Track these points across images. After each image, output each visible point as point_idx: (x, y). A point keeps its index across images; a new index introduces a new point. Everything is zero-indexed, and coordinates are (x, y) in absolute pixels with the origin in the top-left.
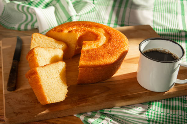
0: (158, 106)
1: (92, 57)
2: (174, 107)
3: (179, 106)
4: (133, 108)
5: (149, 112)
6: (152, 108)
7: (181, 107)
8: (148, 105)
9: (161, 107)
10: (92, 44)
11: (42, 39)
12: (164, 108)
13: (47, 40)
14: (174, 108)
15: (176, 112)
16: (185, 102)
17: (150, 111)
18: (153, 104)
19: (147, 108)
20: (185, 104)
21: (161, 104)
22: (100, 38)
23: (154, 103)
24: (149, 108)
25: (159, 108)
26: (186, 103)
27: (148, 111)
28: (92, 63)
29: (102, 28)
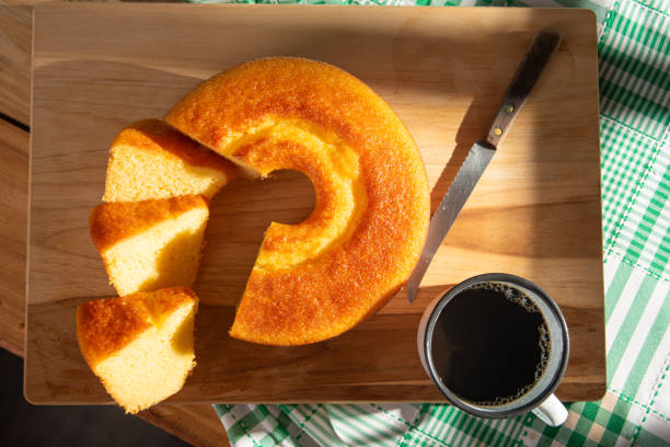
0: (446, 421)
1: (276, 312)
2: (490, 431)
3: (502, 435)
4: (376, 412)
5: (410, 438)
6: (426, 427)
7: (509, 439)
8: (418, 411)
9: (452, 425)
12: (459, 428)
14: (487, 438)
16: (529, 420)
17: (415, 434)
18: (432, 414)
19: (412, 421)
20: (525, 428)
23: (440, 408)
24: (418, 422)
25: (447, 426)
26: (529, 425)
27: (411, 433)
28: (267, 339)
29: (358, 151)
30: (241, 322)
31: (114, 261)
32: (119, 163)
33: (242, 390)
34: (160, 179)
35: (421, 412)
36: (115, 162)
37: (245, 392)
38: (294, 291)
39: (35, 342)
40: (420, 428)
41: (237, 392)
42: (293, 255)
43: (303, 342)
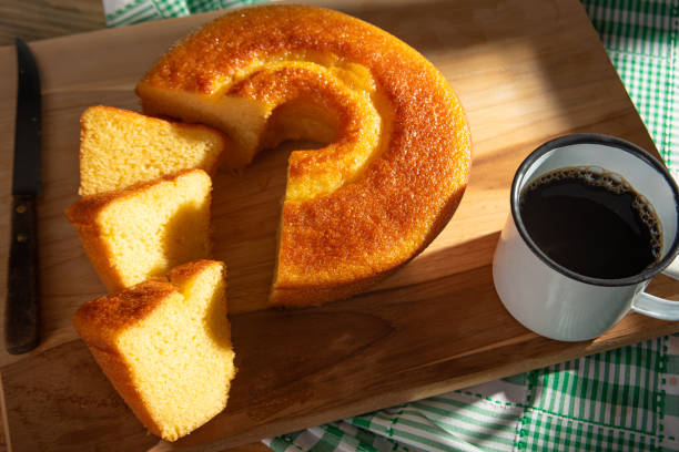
0: (564, 391)
1: (326, 242)
2: (621, 389)
3: (637, 388)
4: (475, 401)
5: (529, 421)
6: (543, 402)
7: (647, 391)
8: (526, 388)
9: (573, 394)
10: (324, 172)
11: (122, 128)
12: (583, 396)
13: (143, 132)
14: (620, 399)
15: (624, 414)
16: (661, 365)
17: (534, 415)
18: (545, 385)
19: (523, 400)
20: (660, 375)
21: (576, 378)
22: (357, 131)
23: (551, 377)
24: (531, 399)
25: (568, 397)
26: (663, 370)
27: (528, 415)
28: (325, 275)
29: (365, 64)
30: (287, 264)
31: (112, 230)
32: (93, 136)
33: (303, 402)
34: (144, 152)
35: (531, 387)
36: (89, 134)
37: (307, 404)
38: (342, 213)
39: (17, 409)
40: (537, 404)
41: (297, 407)
42: (327, 177)
43: (369, 271)
